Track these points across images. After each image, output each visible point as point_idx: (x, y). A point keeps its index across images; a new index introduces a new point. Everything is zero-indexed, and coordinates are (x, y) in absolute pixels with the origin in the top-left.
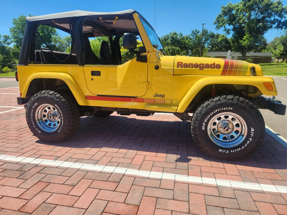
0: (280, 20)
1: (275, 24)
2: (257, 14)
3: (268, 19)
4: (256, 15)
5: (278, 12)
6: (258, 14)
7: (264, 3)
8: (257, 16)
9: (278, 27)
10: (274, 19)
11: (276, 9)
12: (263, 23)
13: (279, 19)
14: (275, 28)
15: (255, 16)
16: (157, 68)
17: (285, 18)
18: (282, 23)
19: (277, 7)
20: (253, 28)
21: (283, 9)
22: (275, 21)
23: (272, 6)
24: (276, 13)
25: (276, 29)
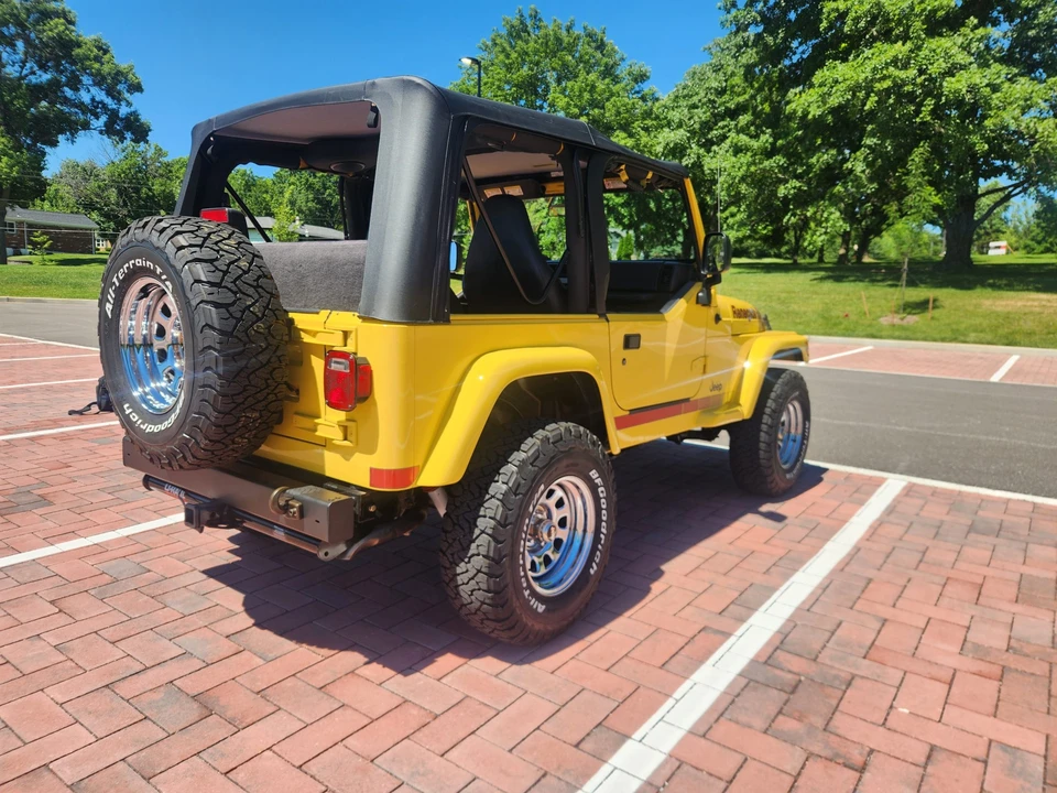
0: (115, 107)
1: (97, 118)
2: (24, 63)
3: (68, 92)
4: (22, 68)
5: (104, 78)
6: (28, 65)
7: (51, 30)
8: (25, 72)
9: (109, 130)
10: (93, 100)
11: (97, 66)
12: (52, 103)
13: (109, 101)
14: (101, 132)
15: (17, 68)
16: (718, 318)
17: (129, 104)
18: (122, 120)
19: (97, 59)
20: (22, 114)
21: (119, 73)
22: (97, 107)
23: (77, 51)
24: (99, 80)
25: (105, 137)
